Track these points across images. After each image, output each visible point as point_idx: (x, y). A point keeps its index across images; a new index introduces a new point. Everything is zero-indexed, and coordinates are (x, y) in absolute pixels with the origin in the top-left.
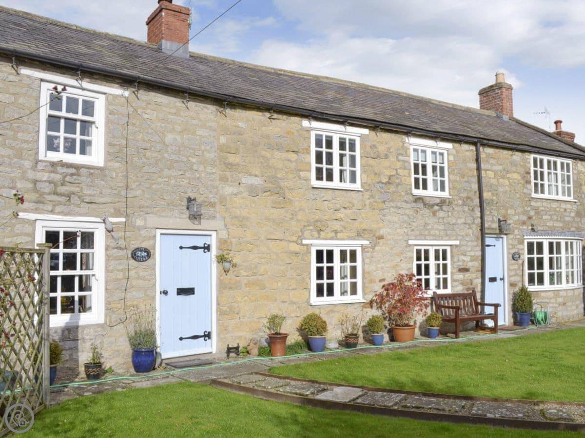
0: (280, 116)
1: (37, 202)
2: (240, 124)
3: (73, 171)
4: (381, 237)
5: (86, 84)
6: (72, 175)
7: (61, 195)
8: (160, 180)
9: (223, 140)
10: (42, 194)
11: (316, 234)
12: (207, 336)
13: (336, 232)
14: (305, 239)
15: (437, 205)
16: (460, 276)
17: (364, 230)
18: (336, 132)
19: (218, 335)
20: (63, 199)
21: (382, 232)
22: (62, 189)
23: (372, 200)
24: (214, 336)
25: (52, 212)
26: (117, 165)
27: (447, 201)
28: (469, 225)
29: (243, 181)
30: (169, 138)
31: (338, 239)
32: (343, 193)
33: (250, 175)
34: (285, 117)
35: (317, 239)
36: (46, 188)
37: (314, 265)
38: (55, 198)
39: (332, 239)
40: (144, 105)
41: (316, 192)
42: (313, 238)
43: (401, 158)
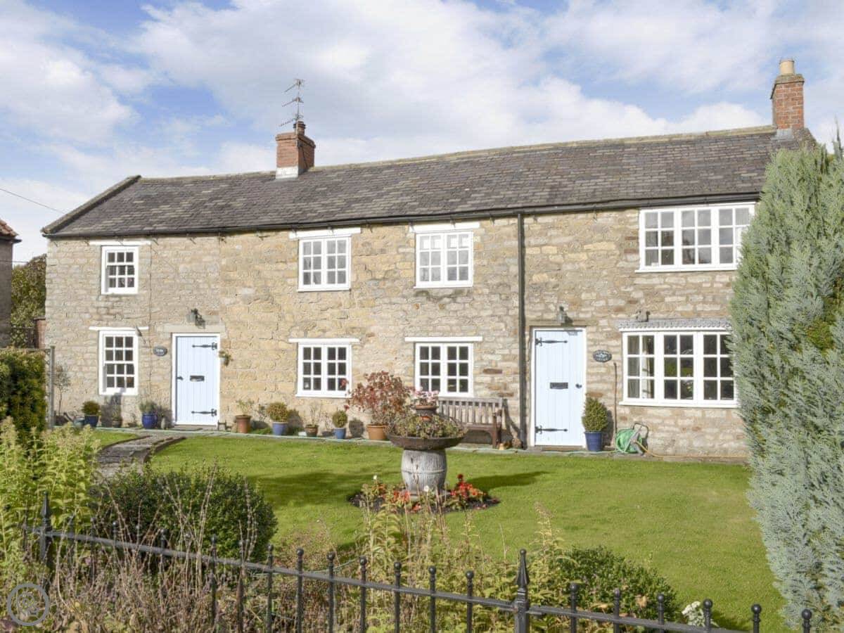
0: (269, 234)
1: (99, 320)
2: (237, 247)
3: (117, 299)
4: (372, 335)
5: (125, 242)
6: (117, 302)
7: (111, 314)
8: (174, 298)
9: (224, 262)
10: (101, 315)
11: (302, 333)
12: (214, 413)
13: (324, 331)
14: (292, 338)
15: (449, 297)
16: (487, 378)
17: (354, 328)
18: (324, 237)
19: (221, 413)
20: (112, 317)
21: (372, 329)
22: (112, 311)
23: (361, 298)
24: (218, 413)
25: (107, 325)
26: (145, 292)
27: (466, 291)
28: (500, 317)
29: (239, 292)
30: (181, 268)
31: (325, 338)
32: (329, 294)
33: (245, 287)
34: (274, 233)
35: (303, 337)
36: (103, 311)
37: (301, 361)
38: (108, 317)
39: (319, 337)
40: (162, 248)
41: (302, 295)
42: (299, 337)
43: (401, 250)
